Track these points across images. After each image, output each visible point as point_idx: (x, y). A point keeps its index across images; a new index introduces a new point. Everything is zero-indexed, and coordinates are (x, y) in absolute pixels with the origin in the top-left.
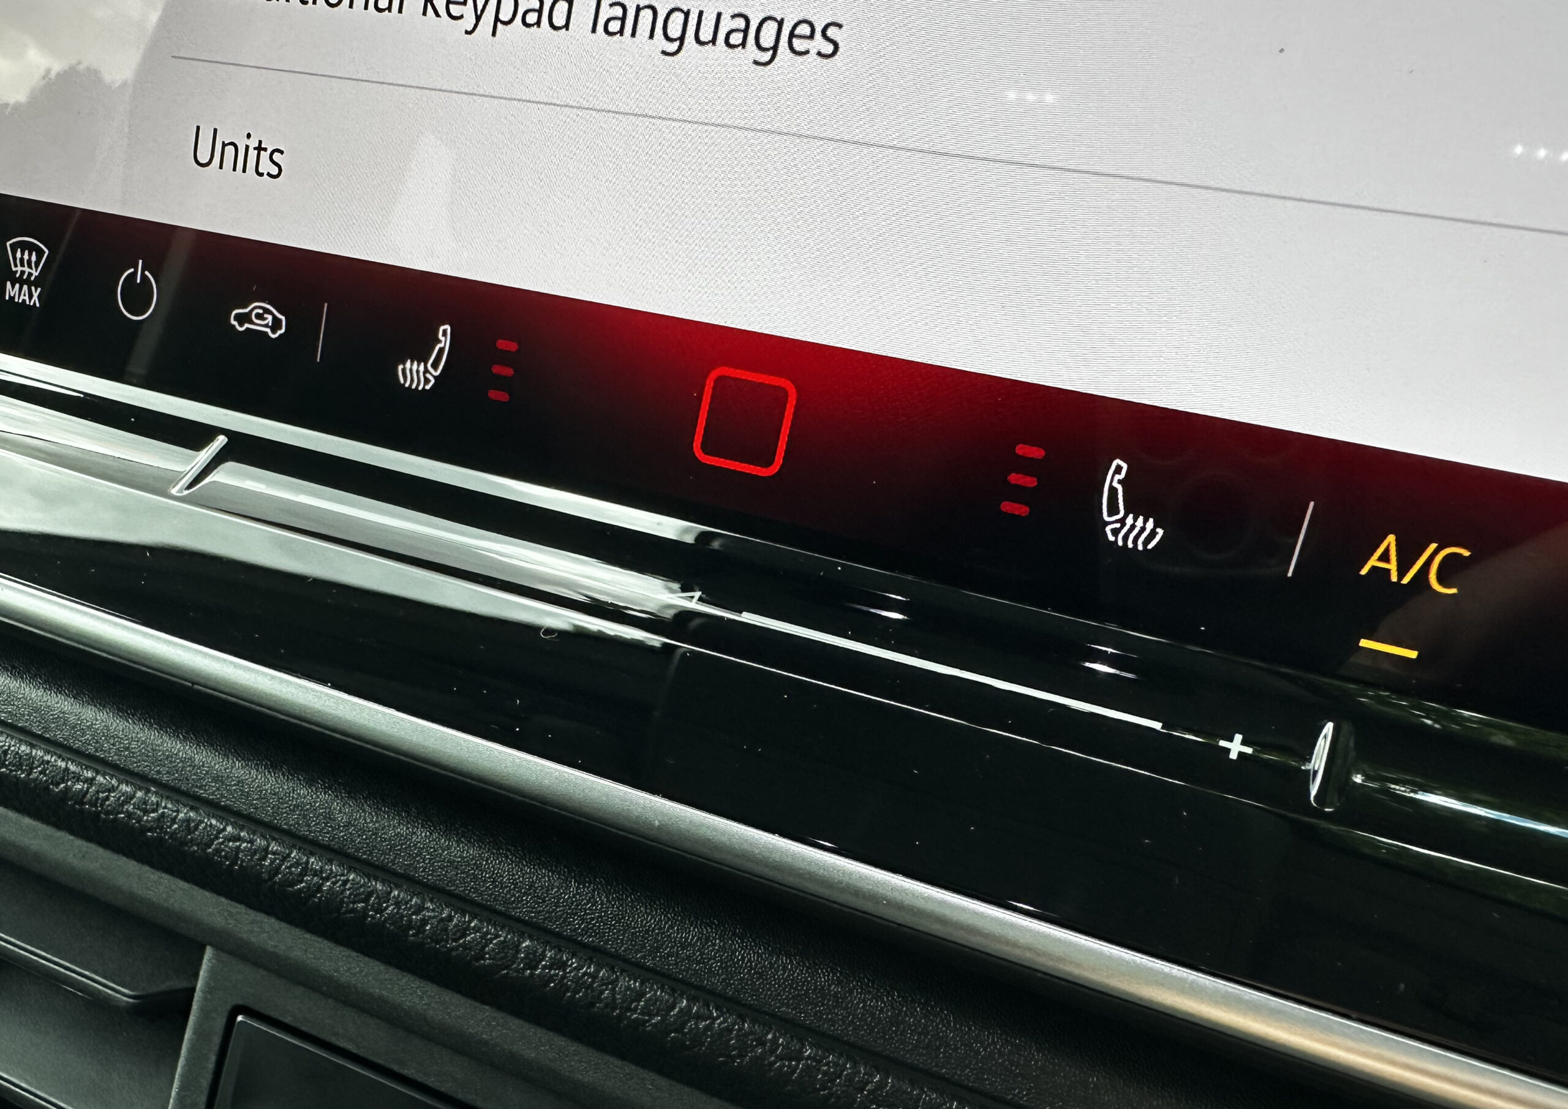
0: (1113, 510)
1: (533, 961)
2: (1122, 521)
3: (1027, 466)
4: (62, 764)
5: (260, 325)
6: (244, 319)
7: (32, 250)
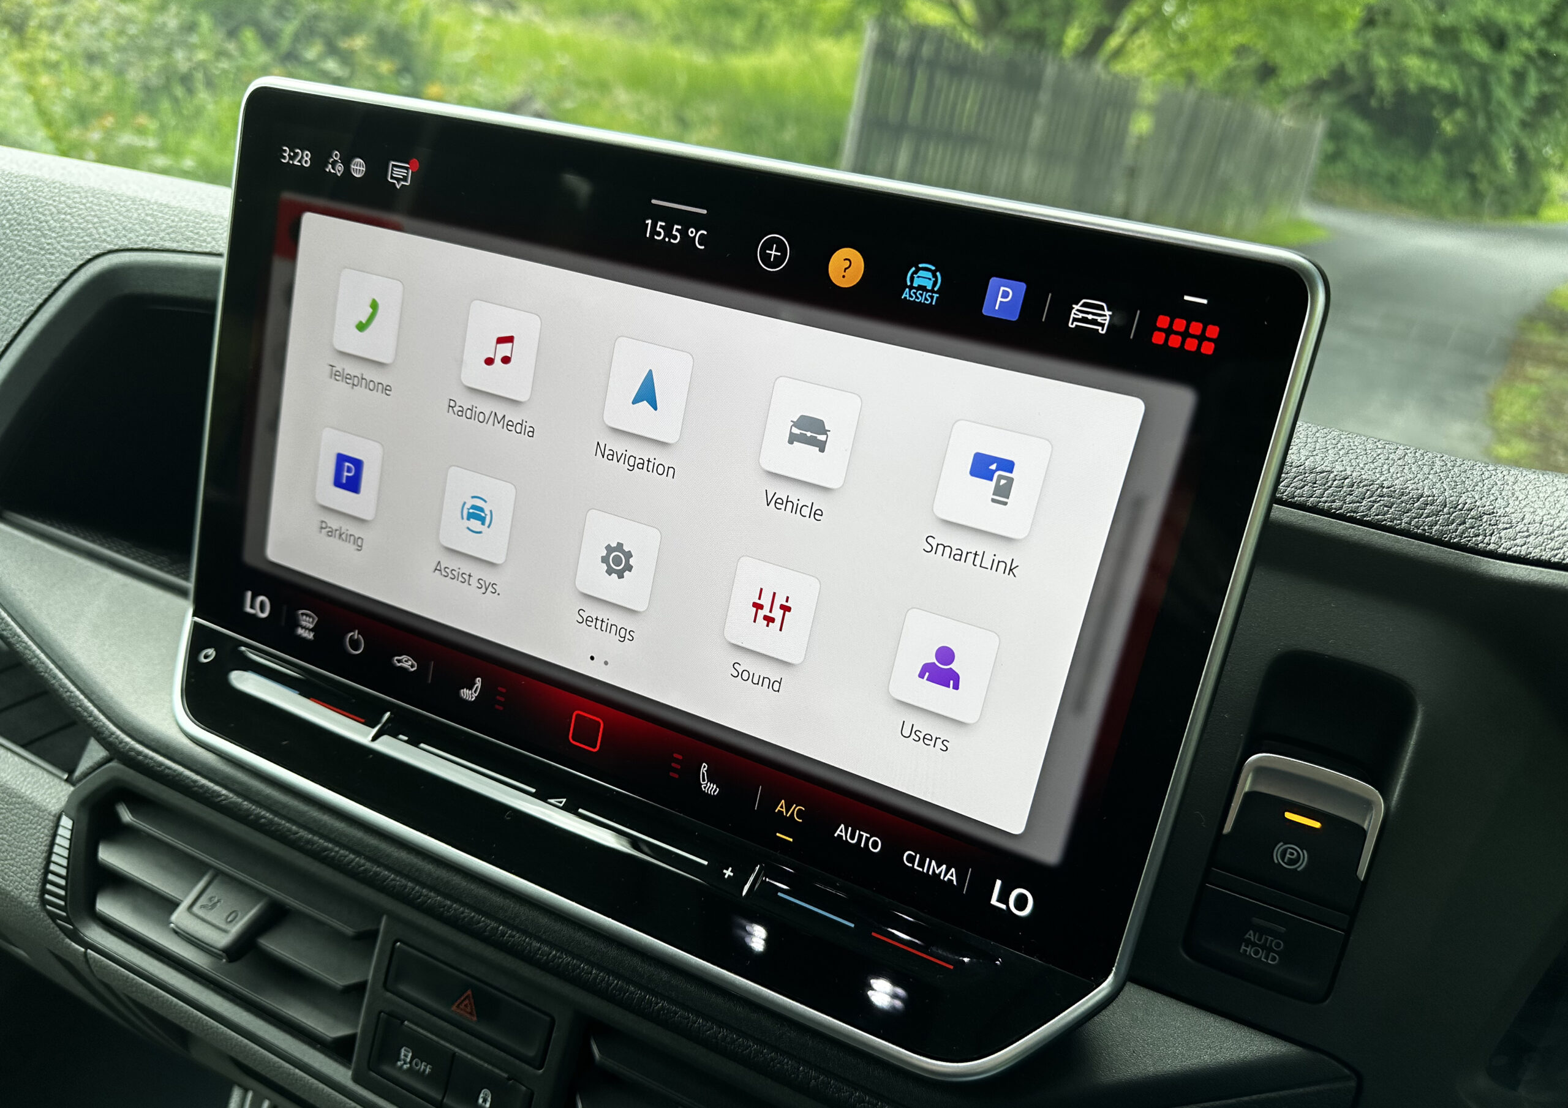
0: (704, 780)
1: (503, 934)
2: (707, 784)
3: (677, 761)
4: (327, 844)
5: (406, 665)
6: (399, 661)
7: (310, 616)
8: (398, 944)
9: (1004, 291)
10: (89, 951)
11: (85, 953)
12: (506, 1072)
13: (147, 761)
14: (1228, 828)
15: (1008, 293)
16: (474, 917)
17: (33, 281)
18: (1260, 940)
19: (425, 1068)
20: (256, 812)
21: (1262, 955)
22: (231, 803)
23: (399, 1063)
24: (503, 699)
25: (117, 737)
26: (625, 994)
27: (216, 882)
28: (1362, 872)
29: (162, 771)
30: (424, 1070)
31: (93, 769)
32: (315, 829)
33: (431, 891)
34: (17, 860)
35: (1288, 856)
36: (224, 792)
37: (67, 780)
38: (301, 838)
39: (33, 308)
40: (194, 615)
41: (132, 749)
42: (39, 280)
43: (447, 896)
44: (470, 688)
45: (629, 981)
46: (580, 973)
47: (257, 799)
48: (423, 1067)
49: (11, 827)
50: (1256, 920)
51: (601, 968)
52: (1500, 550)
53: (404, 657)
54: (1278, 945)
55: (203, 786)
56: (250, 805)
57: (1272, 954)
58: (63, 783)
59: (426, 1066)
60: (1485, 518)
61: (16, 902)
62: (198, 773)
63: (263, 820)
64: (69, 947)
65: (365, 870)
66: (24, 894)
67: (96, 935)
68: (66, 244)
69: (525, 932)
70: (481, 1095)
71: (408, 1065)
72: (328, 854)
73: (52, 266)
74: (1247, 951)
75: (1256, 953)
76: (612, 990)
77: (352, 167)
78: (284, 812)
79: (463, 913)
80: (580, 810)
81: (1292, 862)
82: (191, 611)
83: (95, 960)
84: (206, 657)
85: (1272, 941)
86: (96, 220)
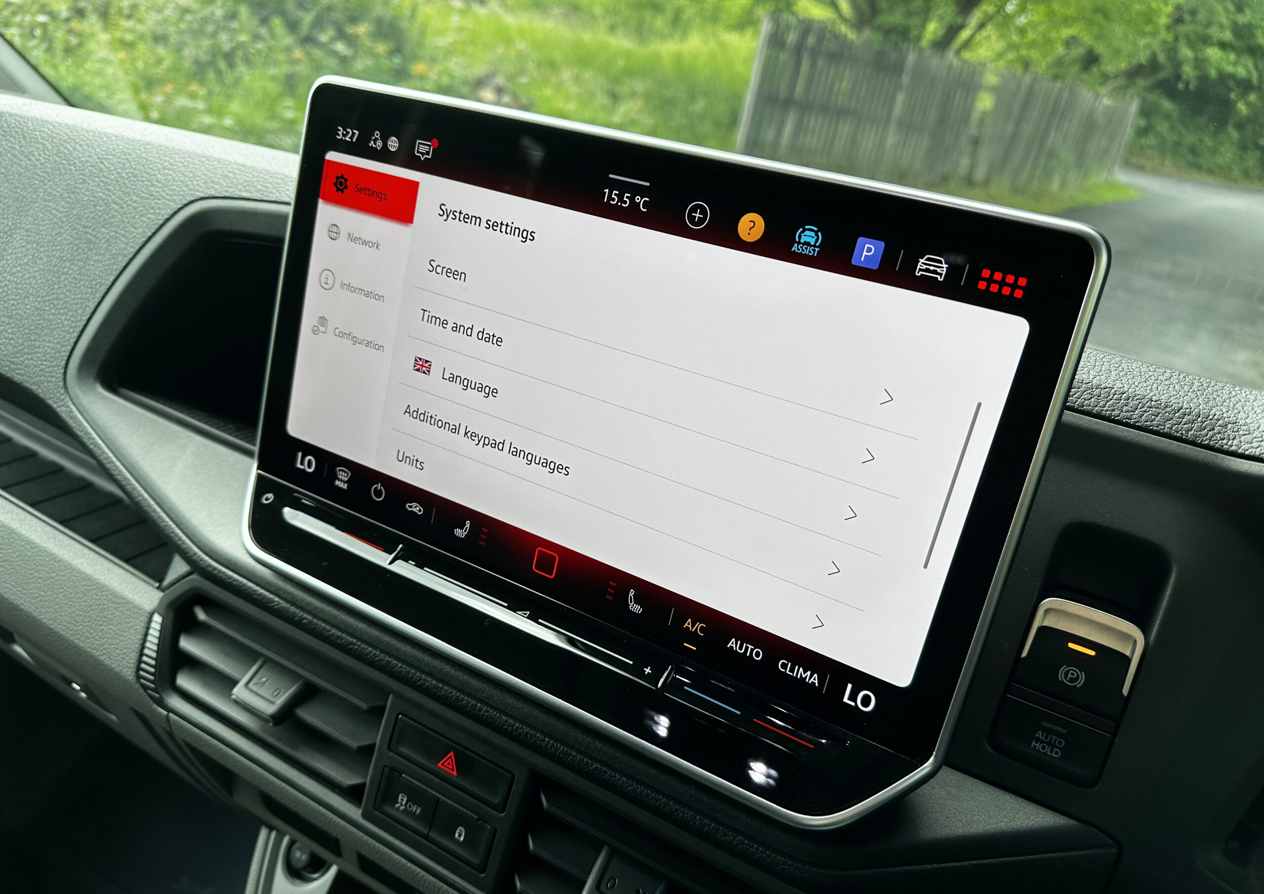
0: (631, 602)
1: (480, 710)
2: (633, 605)
3: (611, 587)
4: (351, 640)
5: (414, 510)
6: (410, 507)
7: (345, 472)
8: (400, 716)
9: (868, 247)
10: (171, 714)
11: (167, 717)
12: (476, 814)
13: (220, 575)
14: (1024, 654)
15: (871, 249)
16: (459, 696)
17: (145, 220)
18: (1046, 738)
19: (416, 809)
20: (300, 615)
21: (1048, 750)
22: (282, 607)
23: (397, 805)
24: (485, 537)
25: (199, 557)
26: (568, 757)
27: (265, 666)
28: (1125, 691)
29: (230, 582)
30: (416, 811)
31: (178, 580)
32: (344, 628)
33: (428, 677)
34: (121, 644)
35: (1070, 675)
36: (277, 599)
37: (158, 588)
38: (333, 634)
39: (144, 239)
40: (258, 468)
41: (210, 566)
42: (149, 218)
43: (439, 680)
44: (462, 529)
45: (572, 747)
46: (536, 740)
47: (300, 605)
48: (414, 809)
49: (117, 621)
50: (1044, 724)
51: (551, 737)
52: (1240, 451)
53: (414, 504)
54: (1060, 743)
55: (261, 595)
56: (295, 610)
57: (1055, 749)
58: (156, 590)
59: (417, 808)
60: (1230, 426)
61: (117, 676)
62: (258, 585)
63: (305, 621)
64: (155, 711)
65: (380, 660)
66: (124, 670)
67: (176, 702)
68: (169, 192)
69: (496, 709)
70: (458, 831)
71: (404, 807)
72: (352, 647)
73: (159, 208)
74: (1036, 746)
75: (1044, 748)
76: (560, 753)
77: (389, 143)
78: (322, 615)
79: (451, 693)
80: (540, 620)
81: (1072, 680)
82: (255, 465)
83: (175, 722)
84: (267, 499)
85: (1056, 740)
86: (191, 175)
